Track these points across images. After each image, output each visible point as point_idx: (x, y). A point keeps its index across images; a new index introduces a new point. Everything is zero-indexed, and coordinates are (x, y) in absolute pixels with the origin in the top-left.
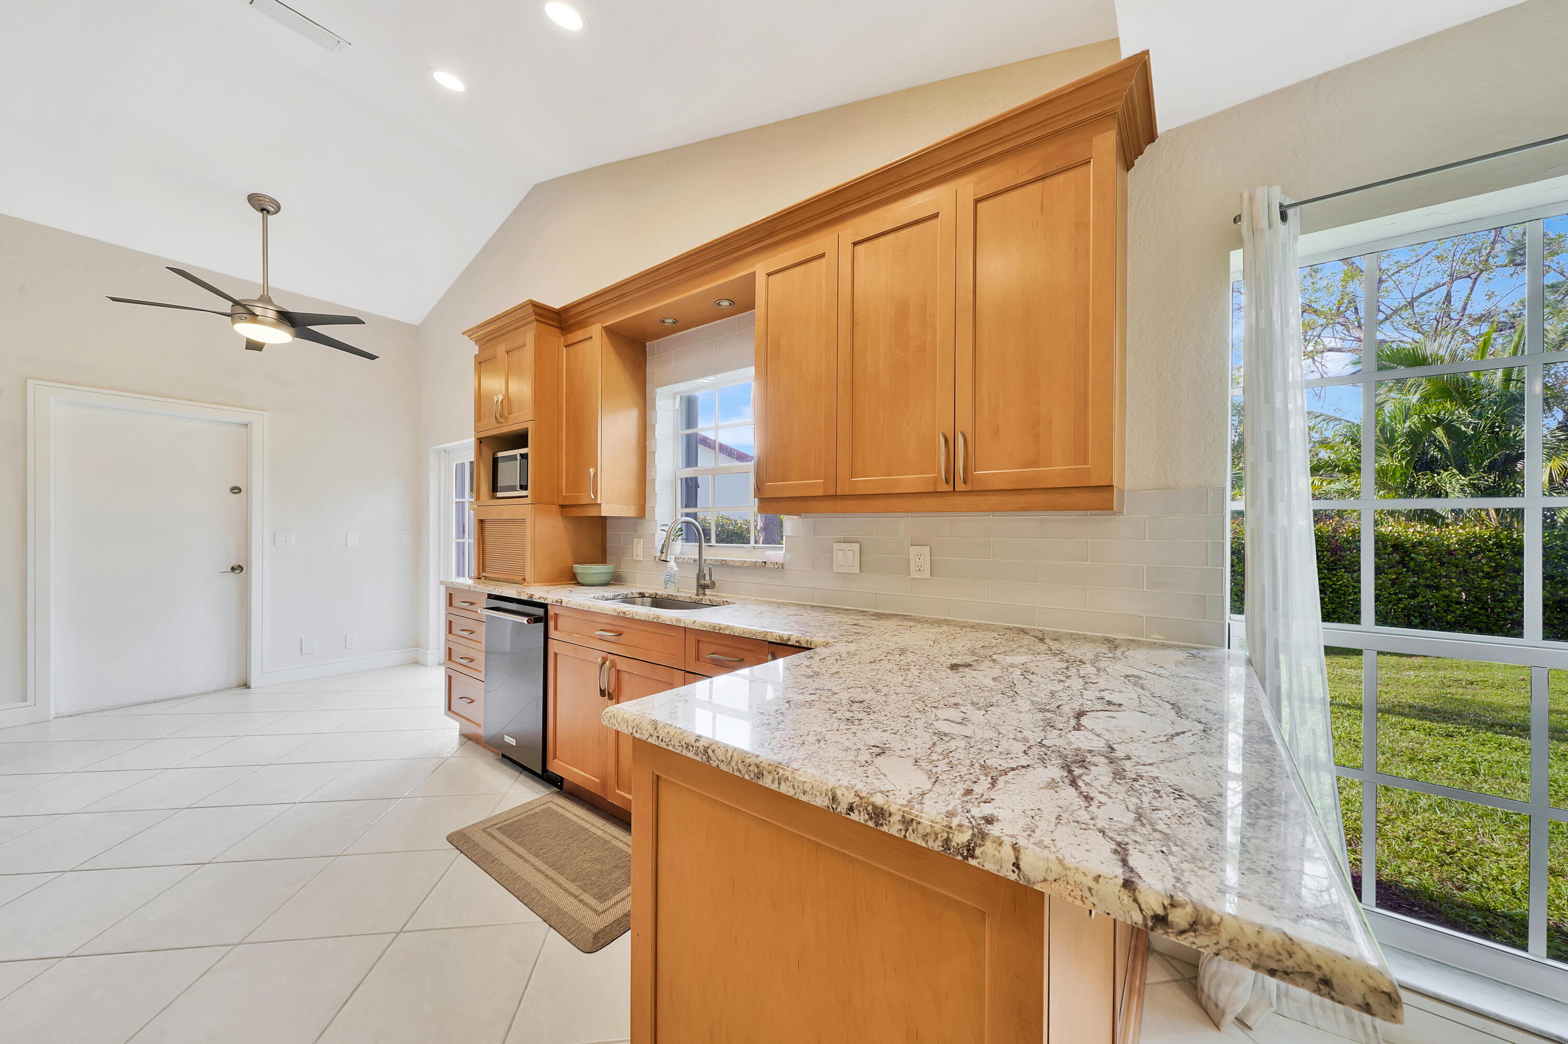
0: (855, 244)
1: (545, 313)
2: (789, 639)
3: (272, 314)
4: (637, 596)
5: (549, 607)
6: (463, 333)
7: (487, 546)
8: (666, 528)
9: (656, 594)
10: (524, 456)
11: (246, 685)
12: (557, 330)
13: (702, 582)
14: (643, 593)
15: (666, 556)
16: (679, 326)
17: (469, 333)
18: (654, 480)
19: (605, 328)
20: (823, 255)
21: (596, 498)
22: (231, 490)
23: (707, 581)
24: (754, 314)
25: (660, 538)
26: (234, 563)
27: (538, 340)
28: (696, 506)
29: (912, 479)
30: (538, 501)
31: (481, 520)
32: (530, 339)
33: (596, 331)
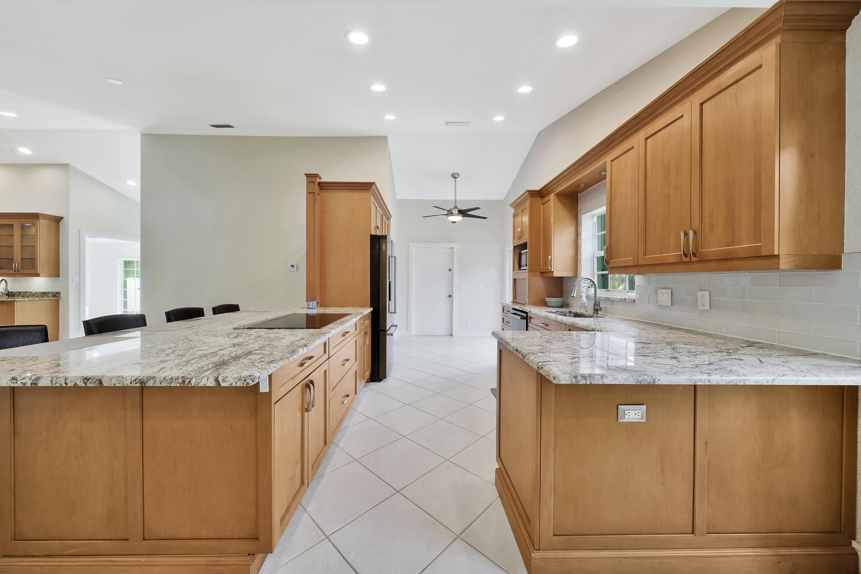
0: (647, 138)
1: (533, 193)
3: (457, 212)
4: (568, 312)
5: (529, 314)
6: (509, 206)
7: (517, 289)
9: (577, 312)
11: (452, 335)
12: (540, 198)
13: (596, 308)
14: (571, 312)
16: (587, 186)
18: (581, 259)
19: (555, 194)
20: (633, 147)
21: (551, 269)
22: (449, 270)
23: (598, 307)
24: (606, 181)
26: (449, 294)
29: (671, 255)
30: (531, 271)
31: (515, 279)
32: (529, 205)
33: (552, 196)
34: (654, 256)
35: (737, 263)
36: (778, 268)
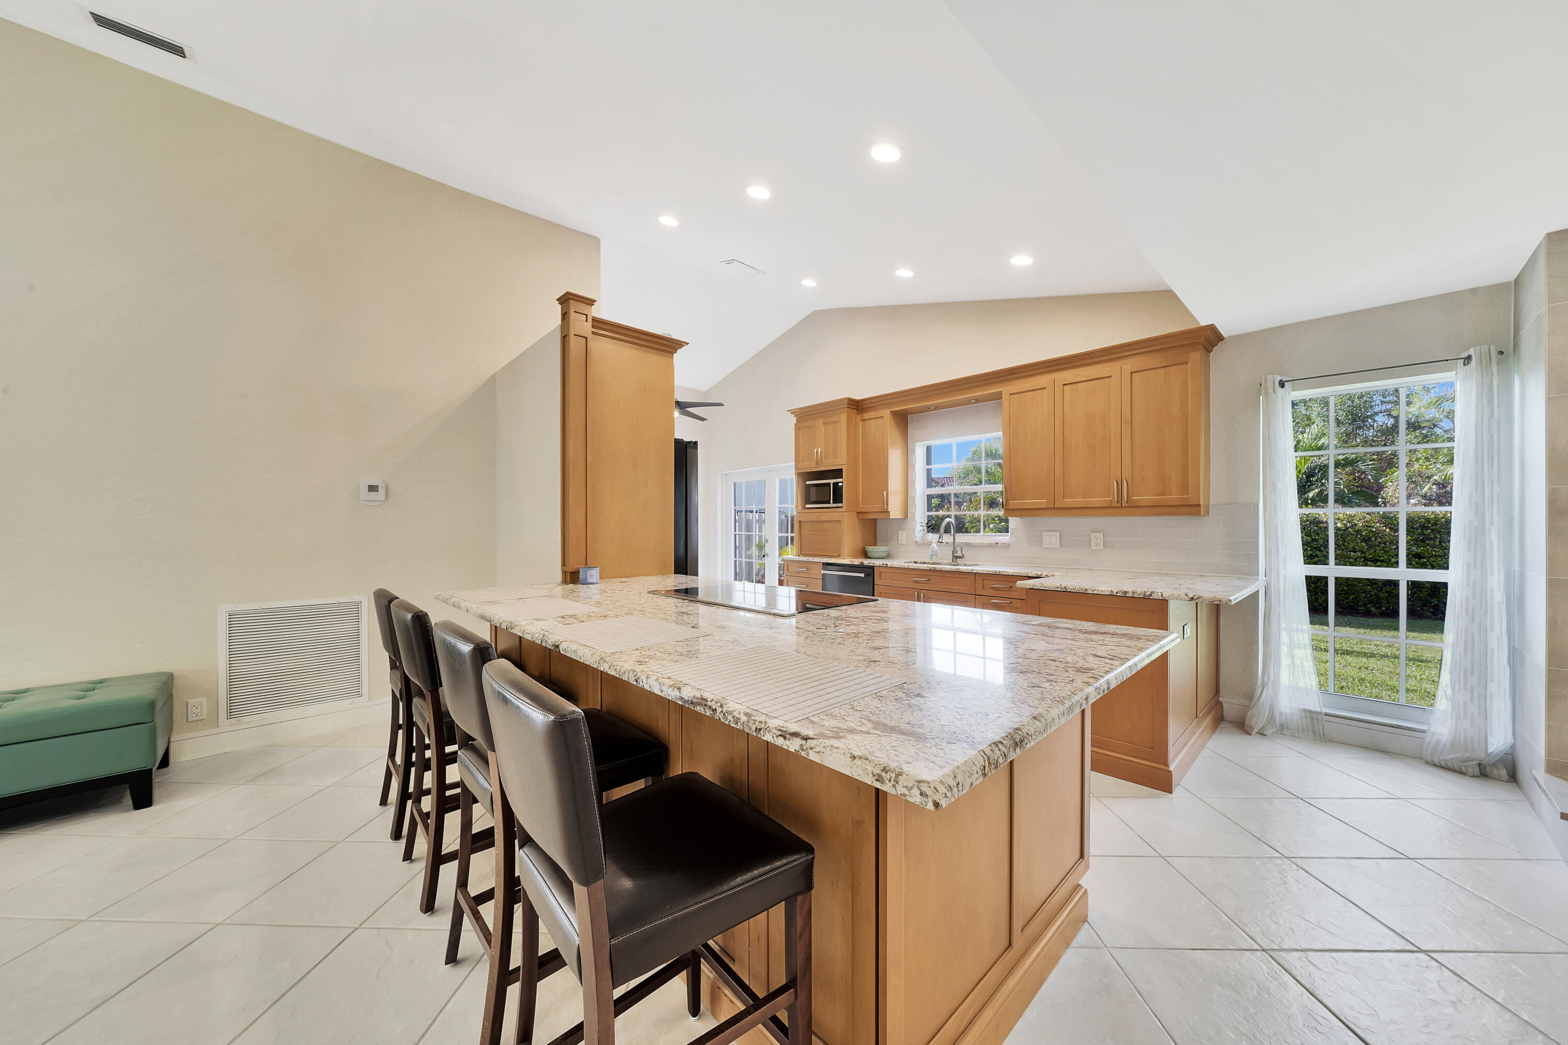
0: (1063, 384)
1: (853, 403)
2: (1042, 575)
5: (876, 568)
6: (788, 411)
7: (804, 536)
8: (922, 525)
10: (835, 484)
12: (855, 410)
13: (956, 555)
15: (942, 540)
17: (792, 412)
18: (915, 496)
19: (889, 411)
20: (1045, 388)
21: (885, 508)
23: (959, 554)
25: (919, 530)
27: (848, 418)
29: (1098, 500)
30: (849, 511)
31: (800, 522)
32: (844, 418)
33: (886, 413)
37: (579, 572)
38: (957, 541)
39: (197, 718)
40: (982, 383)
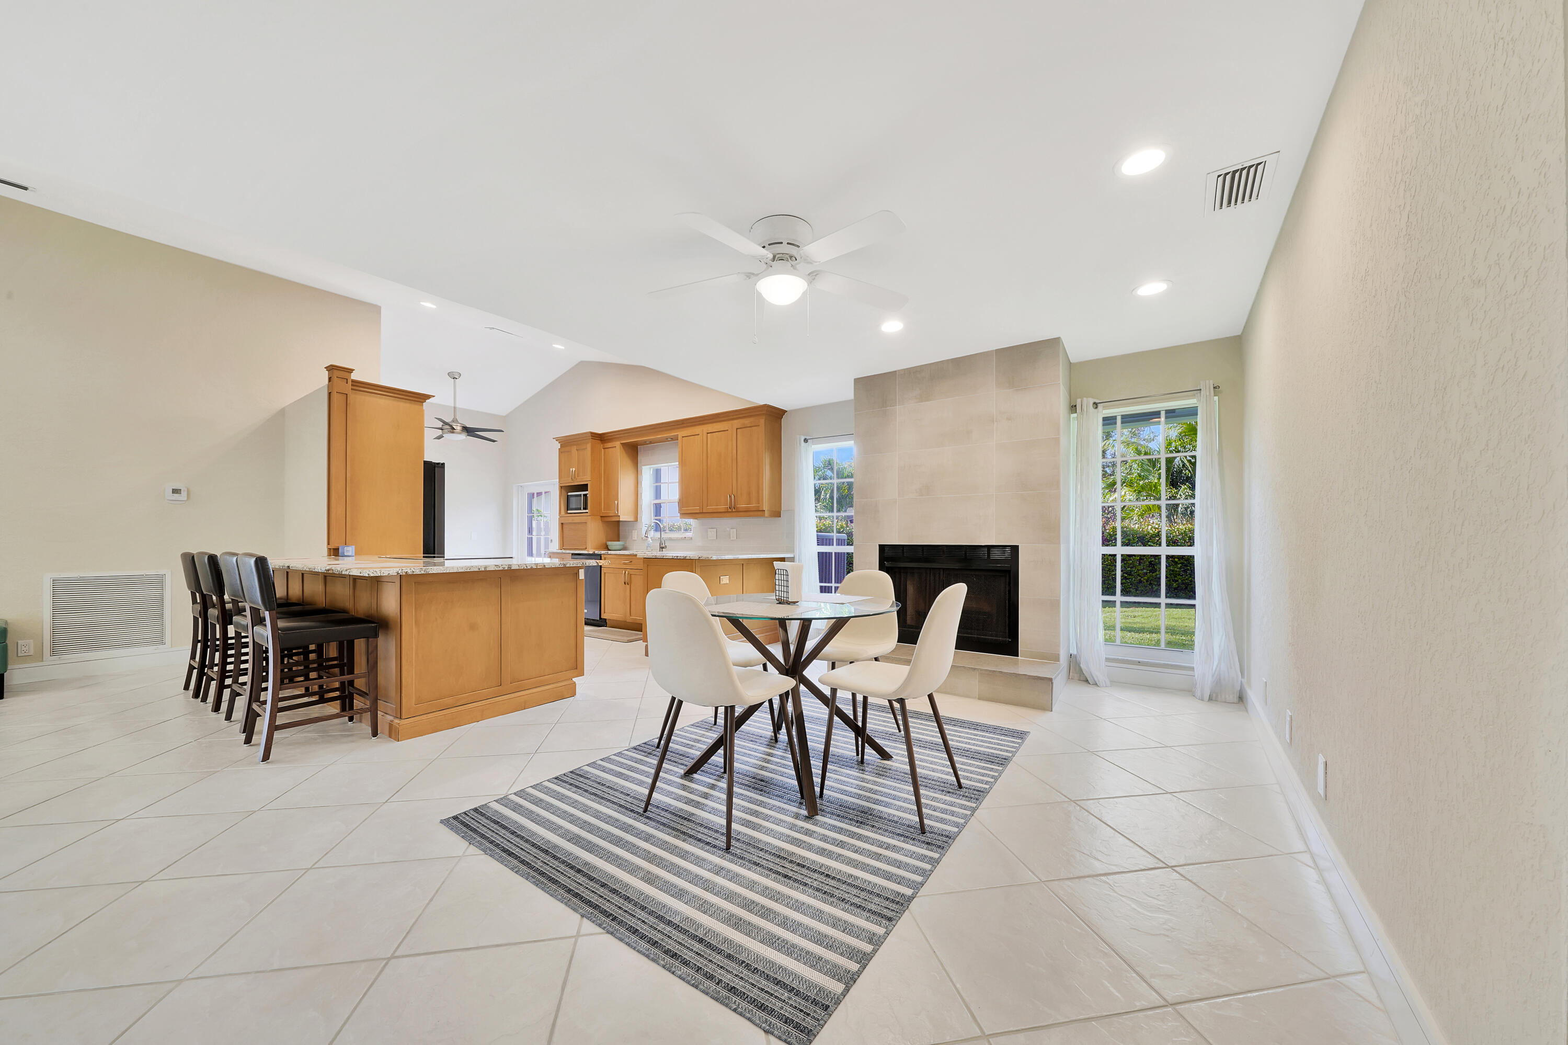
0: (708, 433)
1: (596, 435)
5: (602, 555)
6: (554, 438)
7: (566, 534)
8: (647, 526)
10: (585, 495)
12: (598, 441)
13: (662, 546)
16: (650, 445)
17: (557, 439)
18: (642, 505)
19: (622, 444)
20: (699, 435)
21: (617, 513)
23: (664, 546)
24: (678, 446)
25: (644, 529)
27: (593, 446)
28: (660, 516)
29: (722, 508)
30: (592, 515)
31: (562, 524)
32: (589, 446)
33: (617, 444)
34: (711, 508)
35: (751, 513)
36: (764, 516)
37: (339, 549)
38: (662, 536)
39: (26, 654)
40: (669, 428)
